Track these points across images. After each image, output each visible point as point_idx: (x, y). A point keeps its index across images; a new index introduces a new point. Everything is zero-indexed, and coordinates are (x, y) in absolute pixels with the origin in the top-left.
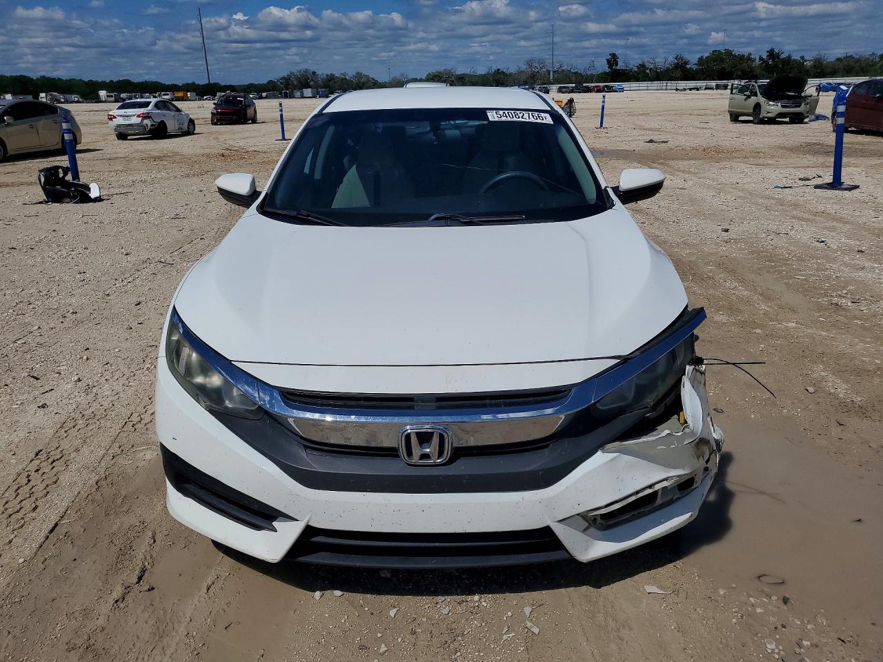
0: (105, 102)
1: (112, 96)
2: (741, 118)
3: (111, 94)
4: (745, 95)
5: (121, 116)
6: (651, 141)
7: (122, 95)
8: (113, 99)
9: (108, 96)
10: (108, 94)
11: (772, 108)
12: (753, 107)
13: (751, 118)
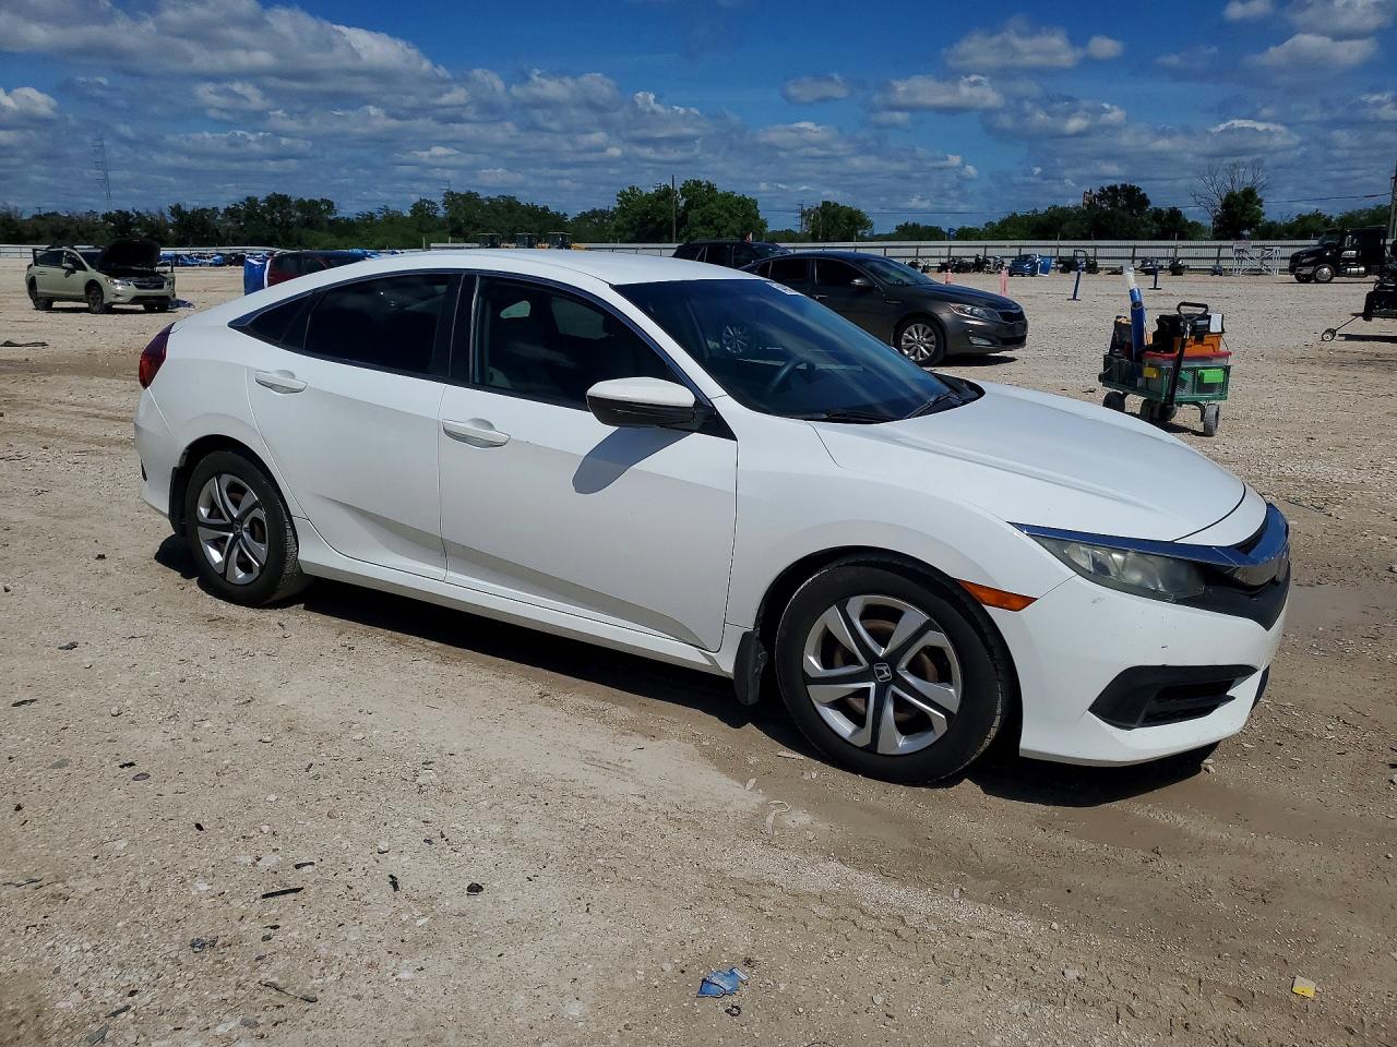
2: (56, 305)
4: (64, 268)
6: (8, 344)
11: (120, 289)
12: (84, 286)
13: (86, 305)
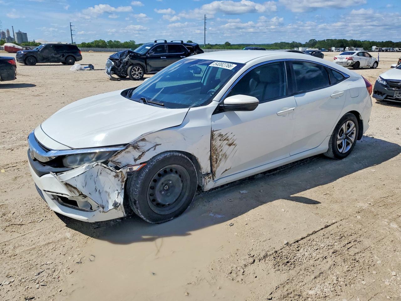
0: (374, 51)
1: (378, 49)
3: (378, 48)
5: (339, 58)
7: (383, 49)
8: (378, 50)
9: (376, 49)
10: (377, 48)
